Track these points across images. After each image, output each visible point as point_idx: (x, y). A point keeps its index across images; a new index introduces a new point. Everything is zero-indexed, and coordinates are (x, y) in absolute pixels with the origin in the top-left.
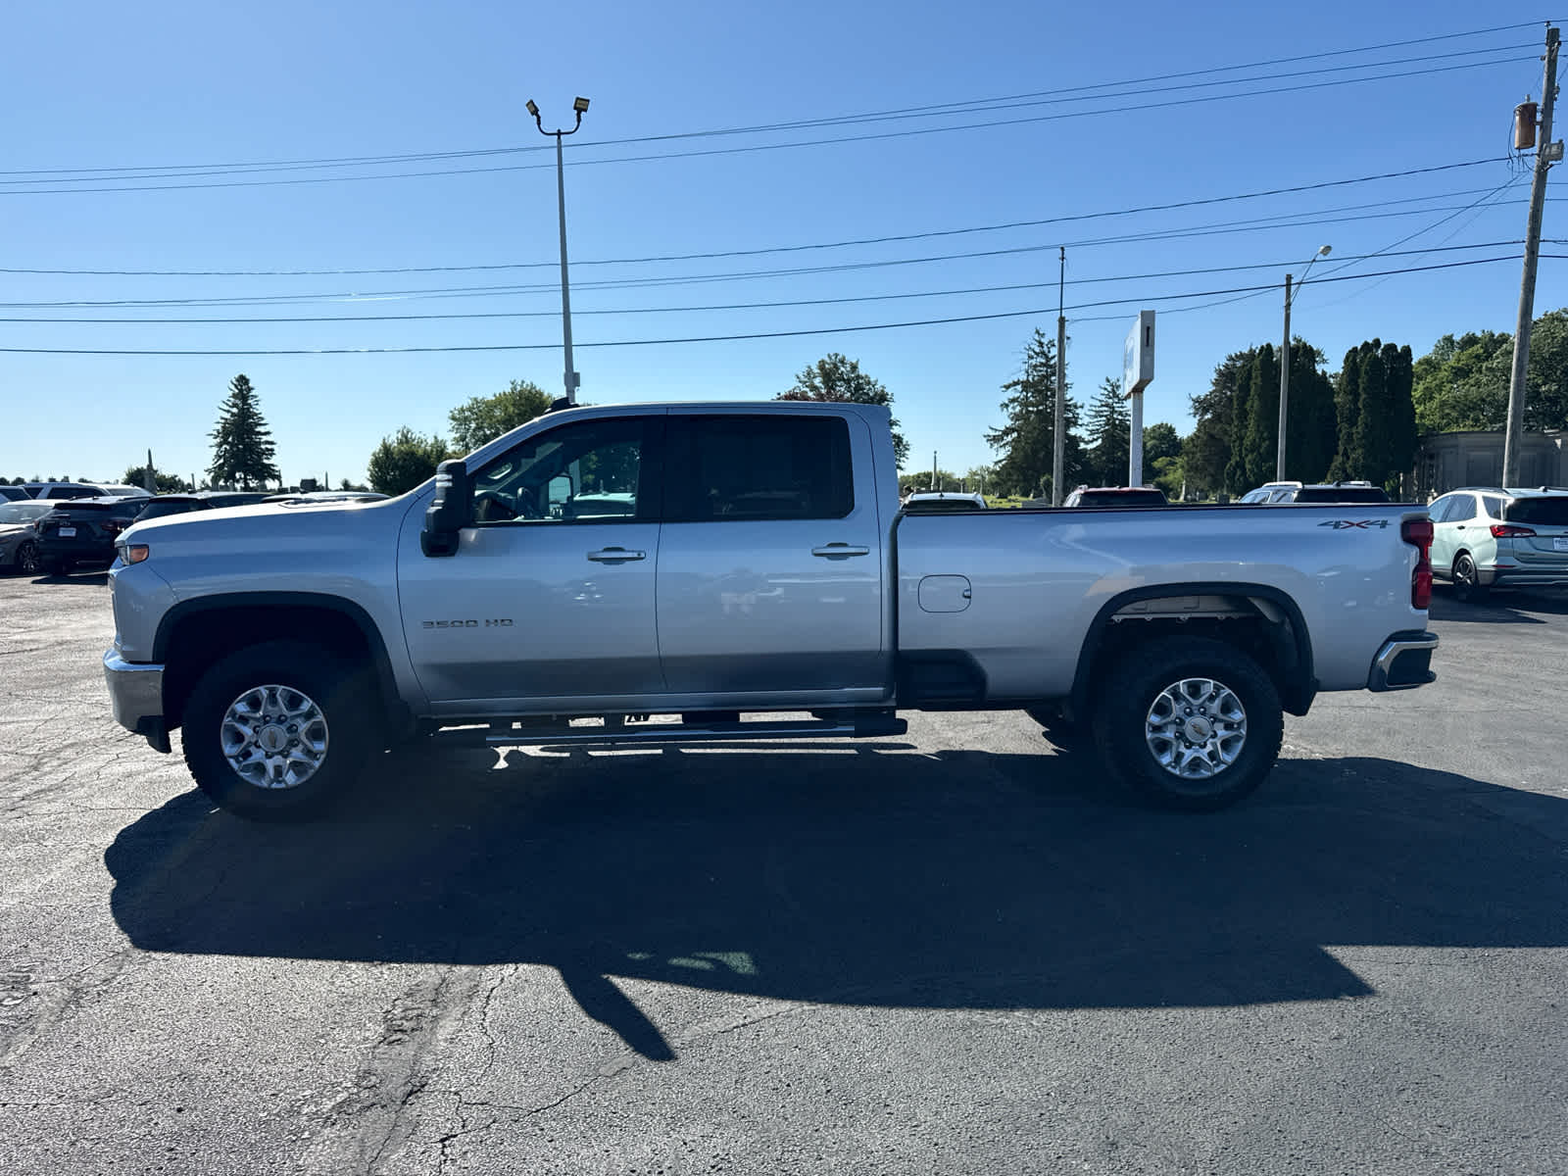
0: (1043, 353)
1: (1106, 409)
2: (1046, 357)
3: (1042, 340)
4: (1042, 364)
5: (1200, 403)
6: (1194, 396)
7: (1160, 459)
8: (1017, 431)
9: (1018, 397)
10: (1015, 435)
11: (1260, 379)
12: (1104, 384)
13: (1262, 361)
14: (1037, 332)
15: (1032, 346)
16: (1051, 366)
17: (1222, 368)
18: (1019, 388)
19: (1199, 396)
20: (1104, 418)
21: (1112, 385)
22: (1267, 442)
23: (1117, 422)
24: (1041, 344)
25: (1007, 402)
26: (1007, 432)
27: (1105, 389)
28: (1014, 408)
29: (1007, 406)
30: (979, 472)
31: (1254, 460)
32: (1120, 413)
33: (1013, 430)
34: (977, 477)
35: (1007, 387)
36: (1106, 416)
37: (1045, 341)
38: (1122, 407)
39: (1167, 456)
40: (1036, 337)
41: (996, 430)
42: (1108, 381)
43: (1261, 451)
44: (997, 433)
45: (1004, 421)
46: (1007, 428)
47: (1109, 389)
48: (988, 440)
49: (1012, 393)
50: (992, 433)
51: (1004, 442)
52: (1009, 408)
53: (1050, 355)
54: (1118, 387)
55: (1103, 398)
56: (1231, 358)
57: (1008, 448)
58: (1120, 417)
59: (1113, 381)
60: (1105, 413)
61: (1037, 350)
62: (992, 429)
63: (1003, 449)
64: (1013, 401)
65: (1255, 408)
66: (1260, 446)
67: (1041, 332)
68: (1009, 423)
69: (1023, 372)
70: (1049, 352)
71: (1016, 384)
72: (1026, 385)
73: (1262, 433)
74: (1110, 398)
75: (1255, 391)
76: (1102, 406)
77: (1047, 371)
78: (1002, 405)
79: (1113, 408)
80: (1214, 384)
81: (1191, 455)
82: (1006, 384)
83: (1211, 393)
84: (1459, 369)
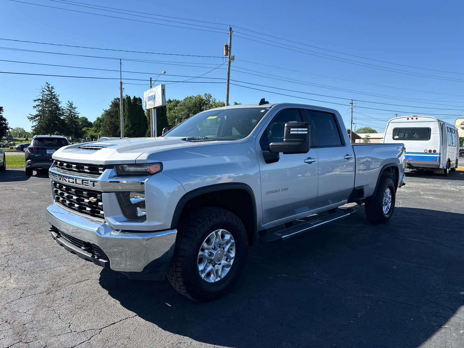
0: (50, 90)
1: (69, 111)
2: (51, 92)
3: (49, 86)
4: (49, 94)
5: (106, 112)
6: (105, 110)
7: (84, 128)
8: (40, 116)
9: (40, 104)
10: (39, 117)
11: (127, 106)
12: (68, 103)
13: (128, 101)
14: (47, 83)
15: (46, 88)
16: (53, 95)
17: (113, 101)
18: (40, 101)
19: (106, 110)
20: (68, 114)
21: (70, 103)
22: (131, 125)
23: (73, 116)
24: (49, 87)
25: (35, 106)
26: (36, 116)
27: (68, 105)
28: (38, 108)
29: (36, 107)
30: (16, 129)
31: (127, 130)
32: (73, 113)
33: (39, 116)
34: (15, 131)
35: (35, 101)
36: (68, 113)
37: (50, 86)
38: (74, 111)
39: (86, 127)
40: (47, 85)
41: (32, 115)
42: (69, 102)
43: (129, 127)
44: (32, 116)
45: (35, 112)
46: (36, 115)
47: (69, 104)
48: (29, 119)
49: (37, 103)
50: (30, 116)
51: (35, 119)
52: (37, 108)
53: (52, 92)
54: (72, 104)
55: (67, 107)
56: (115, 99)
57: (37, 122)
58: (73, 114)
59: (71, 102)
60: (69, 112)
61: (48, 89)
62: (30, 115)
63: (35, 122)
64: (38, 106)
65: (127, 115)
66: (129, 126)
67: (48, 83)
68: (37, 113)
69: (41, 96)
70: (52, 90)
71: (38, 100)
72: (42, 101)
73: (129, 122)
74: (70, 108)
75: (127, 109)
76: (67, 110)
77: (51, 97)
78: (33, 107)
79: (71, 111)
80: (110, 106)
81: (105, 127)
82: (35, 99)
83: (110, 109)
84: (170, 108)
